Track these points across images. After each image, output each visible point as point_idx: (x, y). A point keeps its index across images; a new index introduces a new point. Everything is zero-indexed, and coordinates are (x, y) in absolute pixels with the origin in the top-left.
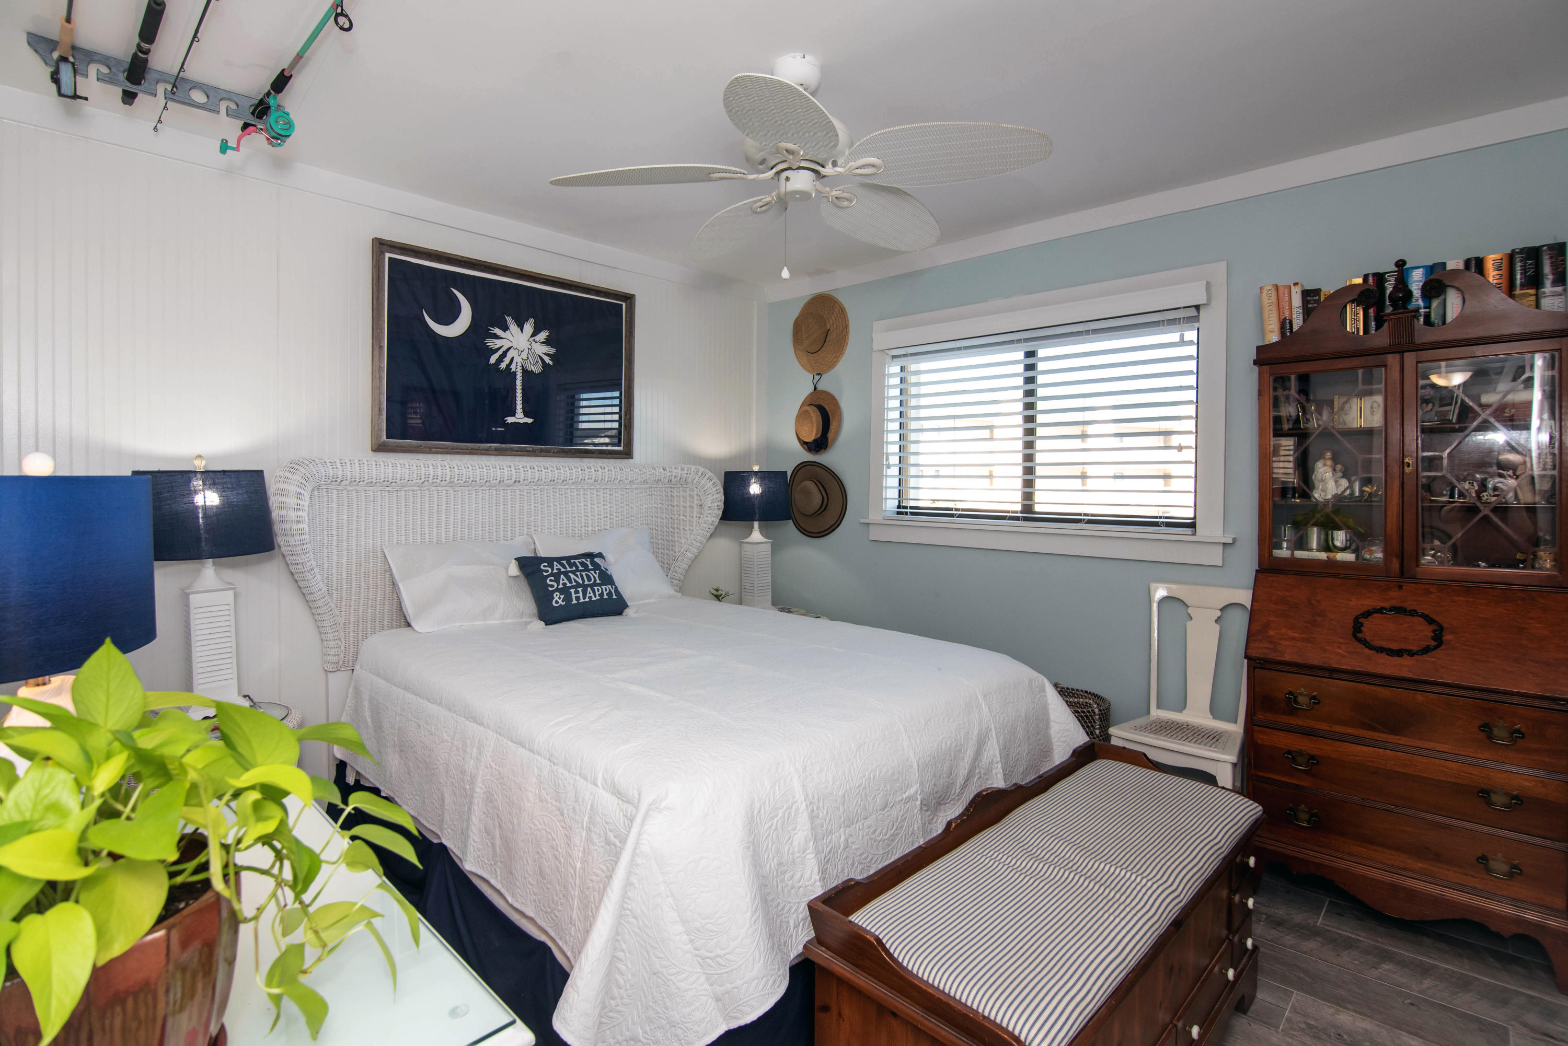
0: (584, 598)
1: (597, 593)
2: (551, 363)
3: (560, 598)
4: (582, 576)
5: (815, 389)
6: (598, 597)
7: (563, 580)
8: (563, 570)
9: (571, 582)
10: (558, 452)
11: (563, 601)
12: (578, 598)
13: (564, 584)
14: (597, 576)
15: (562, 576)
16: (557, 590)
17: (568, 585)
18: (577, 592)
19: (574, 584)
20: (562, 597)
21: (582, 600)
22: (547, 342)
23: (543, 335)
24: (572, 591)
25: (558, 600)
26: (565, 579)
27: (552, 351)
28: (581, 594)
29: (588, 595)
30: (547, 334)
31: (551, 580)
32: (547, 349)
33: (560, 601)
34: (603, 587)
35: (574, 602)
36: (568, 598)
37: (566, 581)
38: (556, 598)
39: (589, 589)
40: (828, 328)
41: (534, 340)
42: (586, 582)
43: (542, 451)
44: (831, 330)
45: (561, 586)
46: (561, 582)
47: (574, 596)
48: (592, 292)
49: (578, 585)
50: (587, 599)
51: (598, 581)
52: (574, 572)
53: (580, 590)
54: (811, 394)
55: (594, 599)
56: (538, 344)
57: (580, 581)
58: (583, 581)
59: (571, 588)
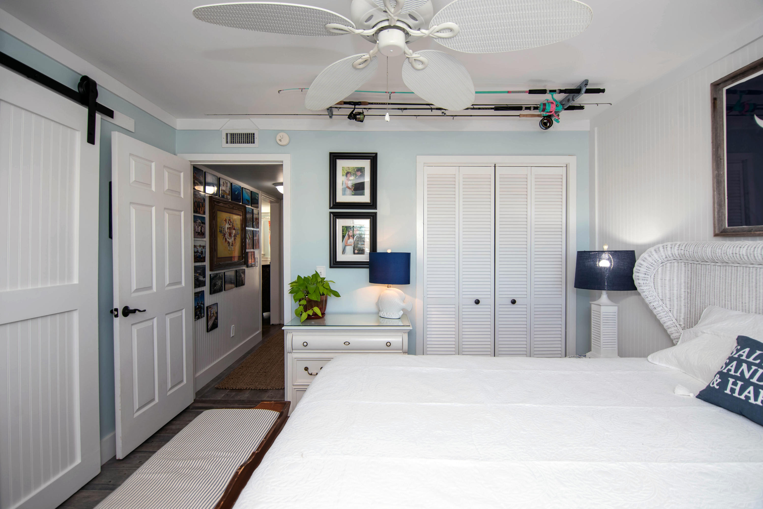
0: (740, 394)
3: (717, 380)
4: (755, 371)
7: (732, 366)
9: (737, 371)
11: (717, 385)
12: (733, 390)
15: (735, 363)
17: (732, 373)
18: (735, 384)
19: (738, 374)
20: (719, 380)
21: (736, 395)
24: (731, 380)
28: (737, 388)
33: (715, 383)
35: (728, 391)
36: (723, 384)
37: (734, 369)
38: (715, 379)
39: (751, 388)
45: (725, 371)
46: (729, 367)
47: (730, 386)
49: (742, 378)
50: (742, 397)
52: (750, 365)
53: (740, 383)
55: (752, 401)
57: (747, 375)
58: (752, 376)
59: (732, 377)
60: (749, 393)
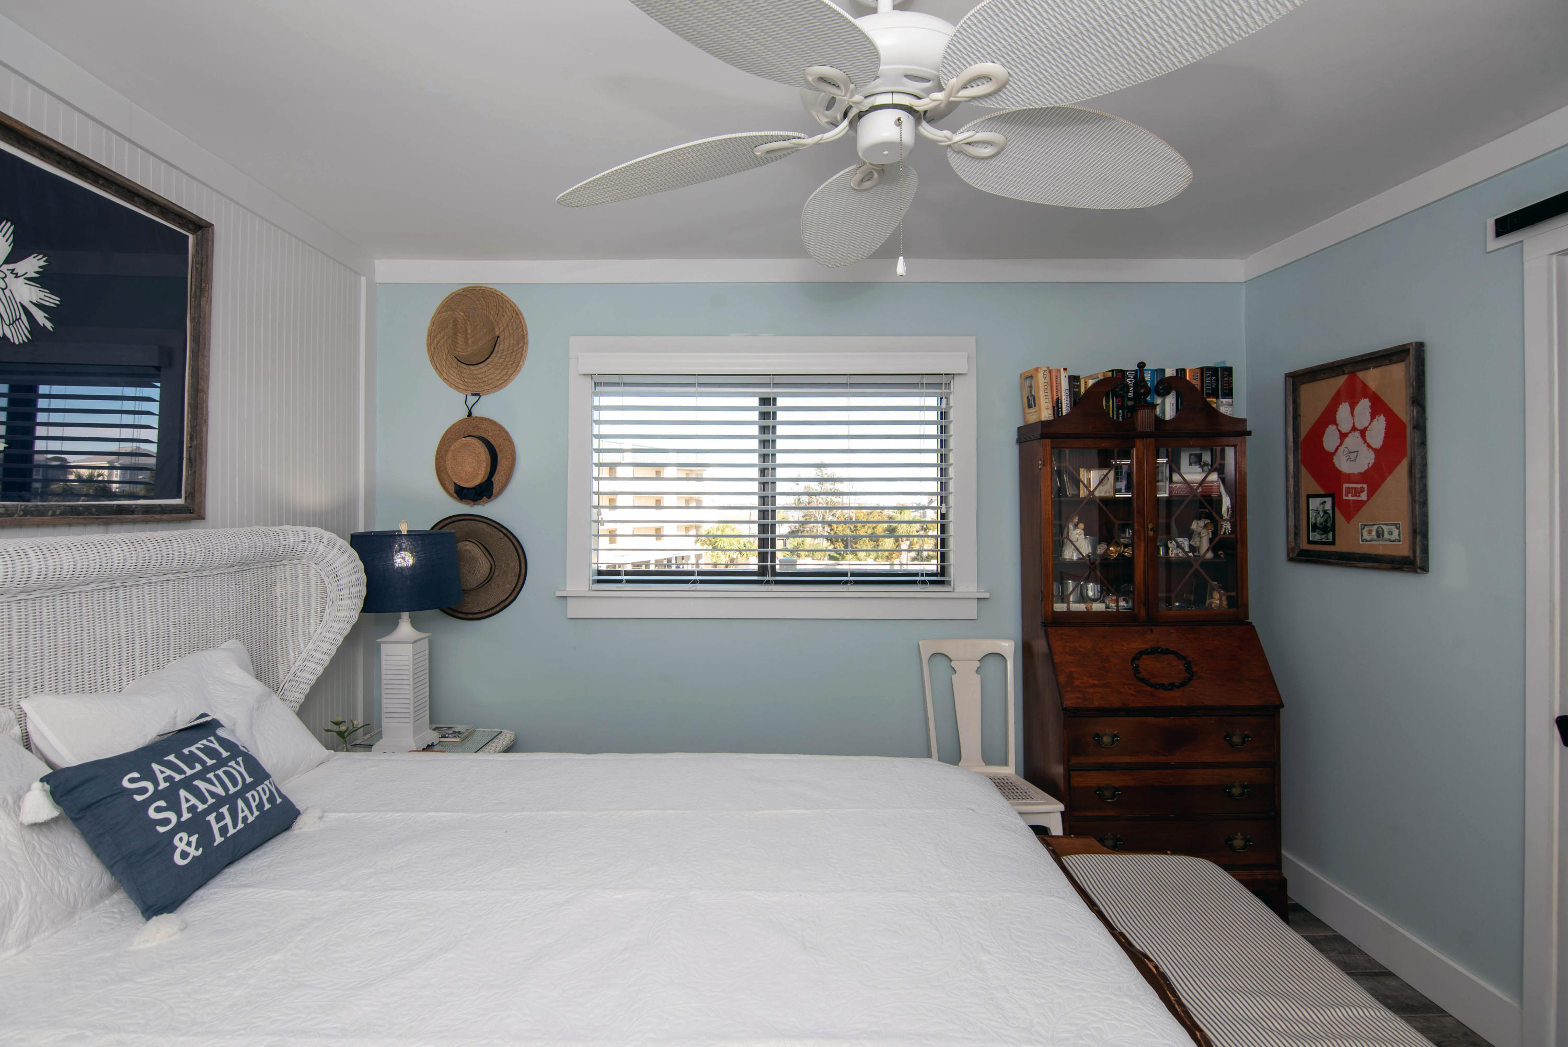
0: (234, 824)
1: (254, 805)
2: (49, 325)
3: (189, 844)
4: (217, 776)
5: (470, 414)
6: (256, 813)
7: (187, 801)
8: (178, 777)
9: (204, 801)
10: (62, 514)
11: (197, 849)
12: (223, 831)
13: (192, 809)
14: (242, 770)
15: (183, 793)
16: (180, 827)
17: (201, 807)
18: (220, 817)
19: (211, 801)
20: (194, 839)
21: (232, 831)
22: (41, 280)
23: (32, 265)
24: (211, 818)
25: (187, 849)
26: (190, 796)
27: (52, 300)
28: (228, 820)
29: (241, 815)
30: (42, 263)
31: (158, 810)
32: (42, 295)
33: (192, 850)
34: (259, 788)
35: (219, 840)
36: (205, 838)
37: (194, 801)
38: (181, 846)
39: (240, 803)
40: (497, 334)
41: (12, 271)
42: (232, 790)
43: (27, 512)
44: (501, 338)
45: (186, 816)
46: (184, 806)
47: (216, 827)
48: (136, 199)
49: (219, 801)
50: (239, 824)
51: (249, 780)
52: (201, 776)
53: (224, 810)
54: (461, 422)
55: (249, 817)
56: (21, 280)
57: (220, 791)
58: (226, 788)
59: (207, 812)
60: (243, 811)
